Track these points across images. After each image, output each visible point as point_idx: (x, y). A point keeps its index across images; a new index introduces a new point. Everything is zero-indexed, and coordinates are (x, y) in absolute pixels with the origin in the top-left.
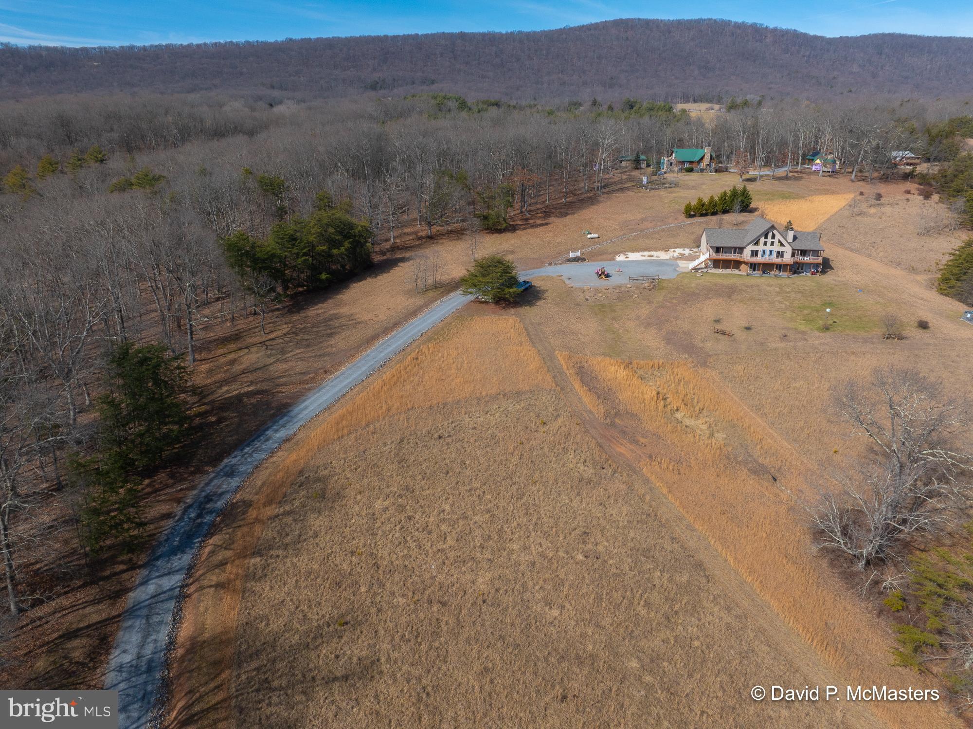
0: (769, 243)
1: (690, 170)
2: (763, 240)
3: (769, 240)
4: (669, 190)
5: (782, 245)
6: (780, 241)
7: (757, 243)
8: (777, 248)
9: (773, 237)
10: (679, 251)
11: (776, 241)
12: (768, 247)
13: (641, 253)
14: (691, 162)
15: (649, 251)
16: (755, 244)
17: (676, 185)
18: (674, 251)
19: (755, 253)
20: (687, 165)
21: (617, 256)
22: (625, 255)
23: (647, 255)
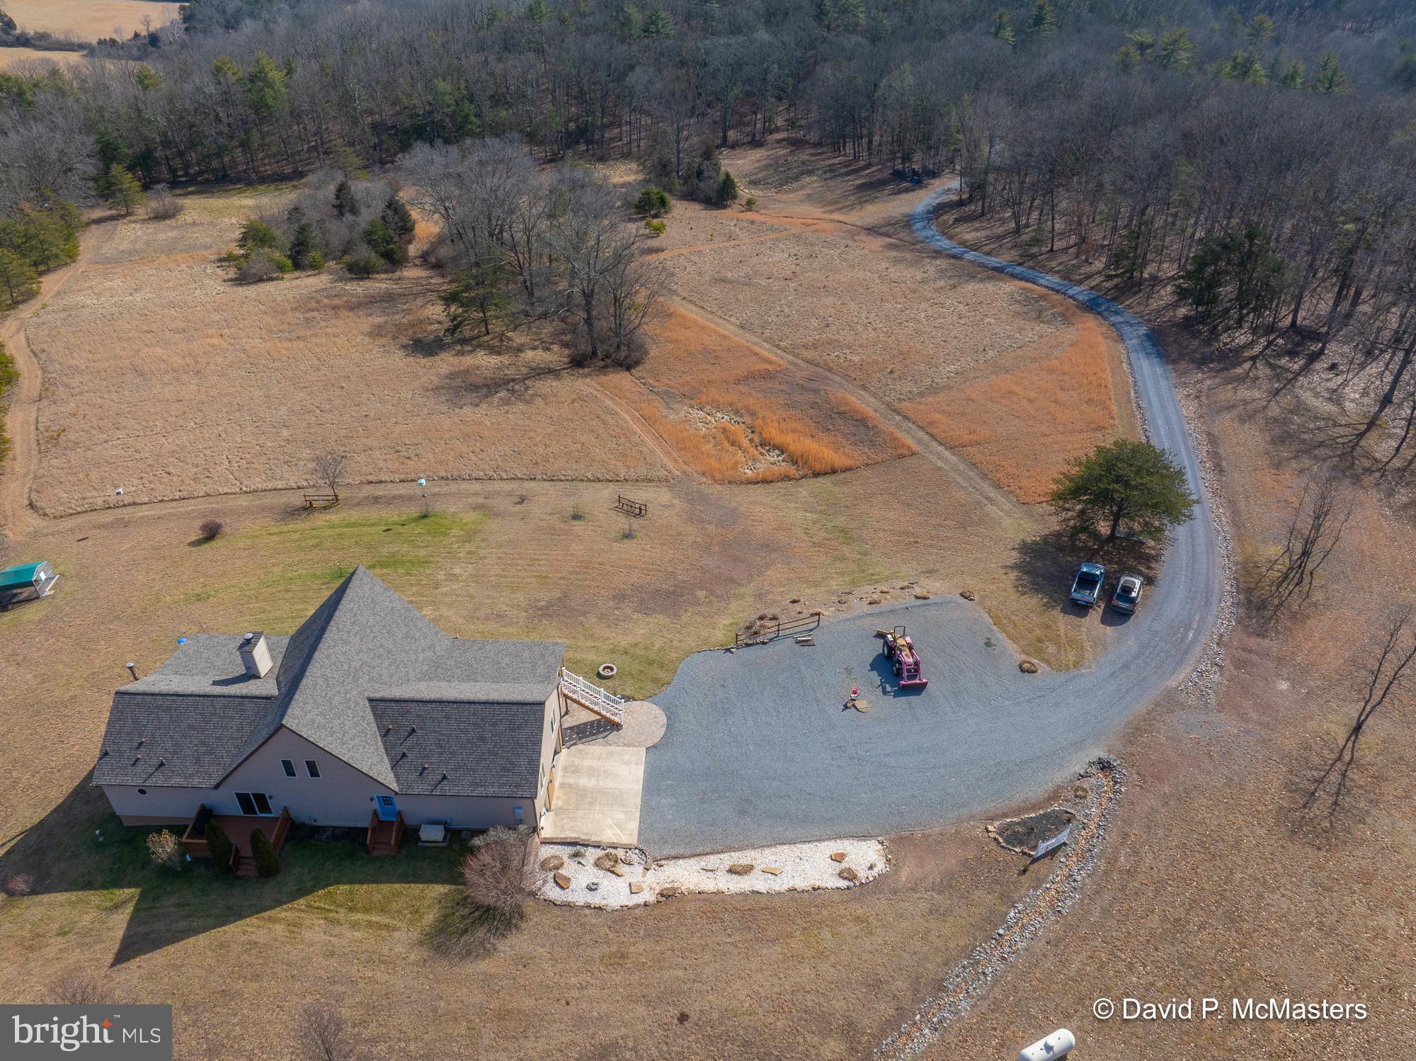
21: (881, 866)
22: (848, 875)
23: (756, 873)
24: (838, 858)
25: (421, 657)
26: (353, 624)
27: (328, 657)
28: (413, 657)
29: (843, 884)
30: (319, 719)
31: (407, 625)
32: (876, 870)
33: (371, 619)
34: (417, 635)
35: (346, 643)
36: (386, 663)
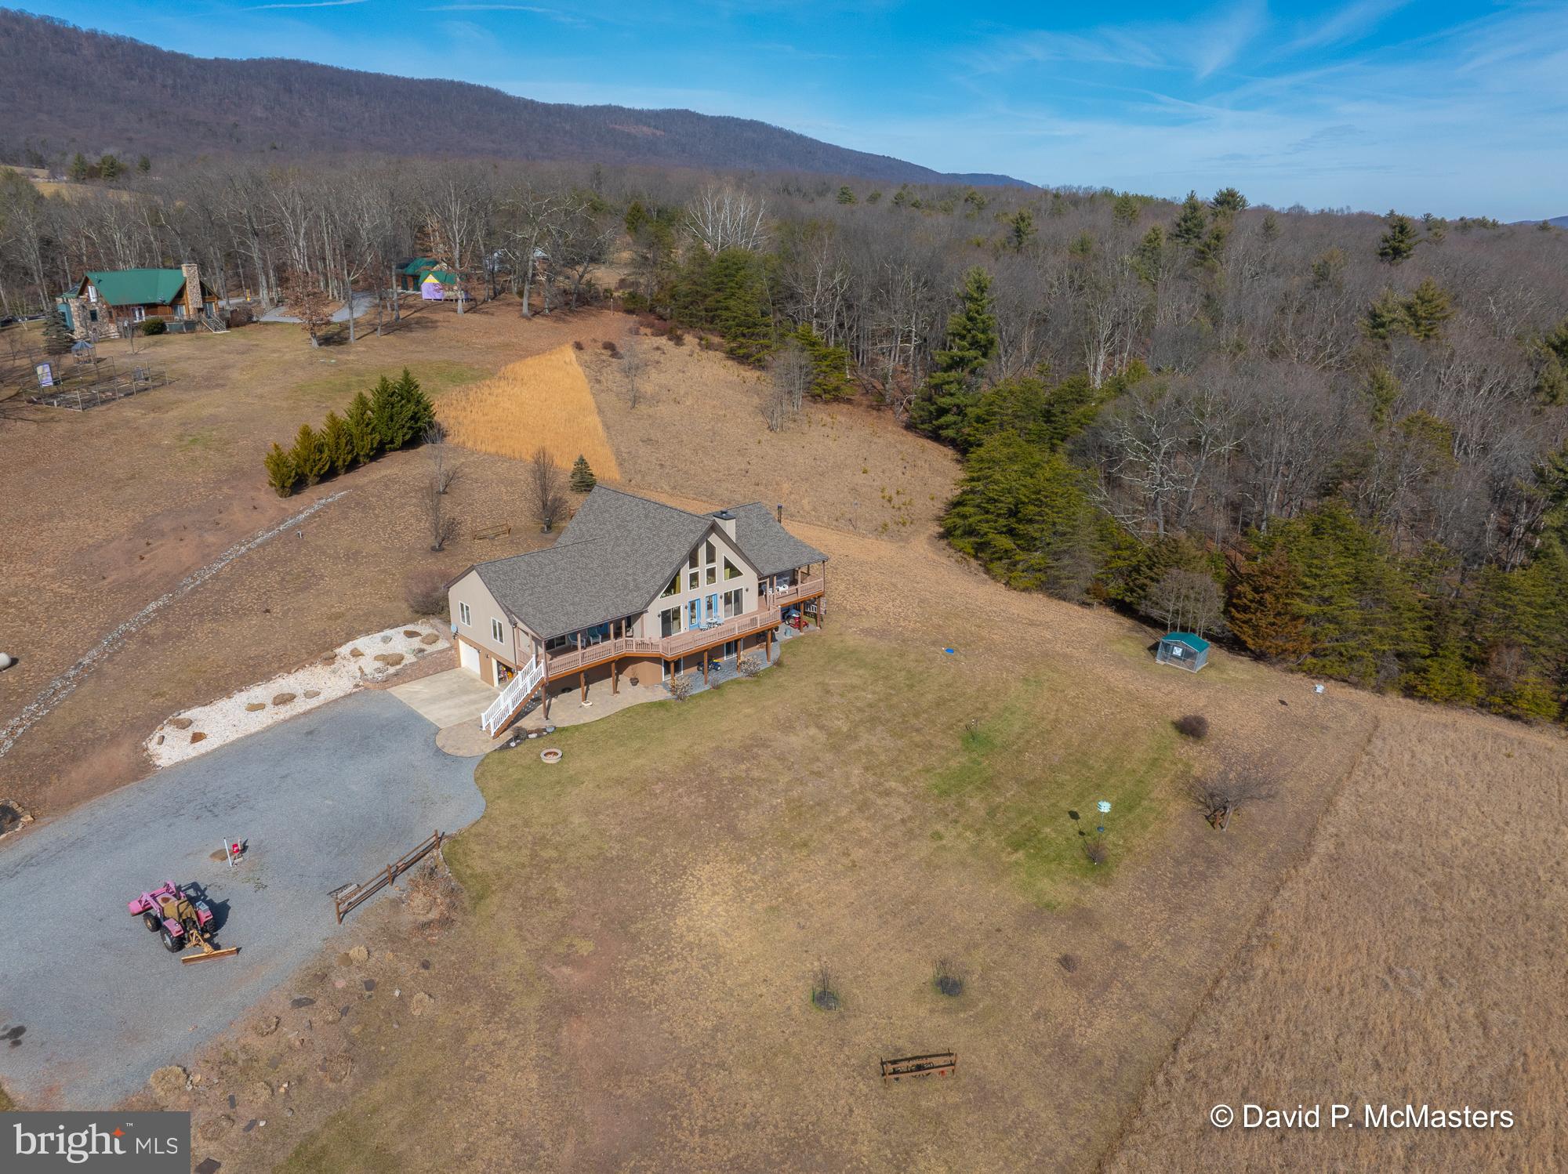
0: (703, 577)
1: (157, 329)
2: (686, 572)
3: (703, 567)
4: (144, 398)
5: (734, 572)
6: (728, 565)
7: (672, 587)
8: (724, 584)
9: (711, 558)
10: (370, 645)
11: (719, 565)
12: (704, 589)
13: (242, 698)
14: (151, 307)
15: (267, 677)
16: (668, 592)
17: (153, 381)
18: (356, 654)
19: (669, 619)
20: (141, 317)
21: (152, 745)
22: (184, 725)
23: (269, 702)
24: (197, 737)
25: (630, 578)
26: (661, 520)
27: (637, 505)
28: (630, 572)
29: (186, 715)
30: (596, 505)
31: (658, 565)
32: (156, 739)
33: (665, 534)
34: (648, 574)
35: (646, 516)
36: (628, 549)
